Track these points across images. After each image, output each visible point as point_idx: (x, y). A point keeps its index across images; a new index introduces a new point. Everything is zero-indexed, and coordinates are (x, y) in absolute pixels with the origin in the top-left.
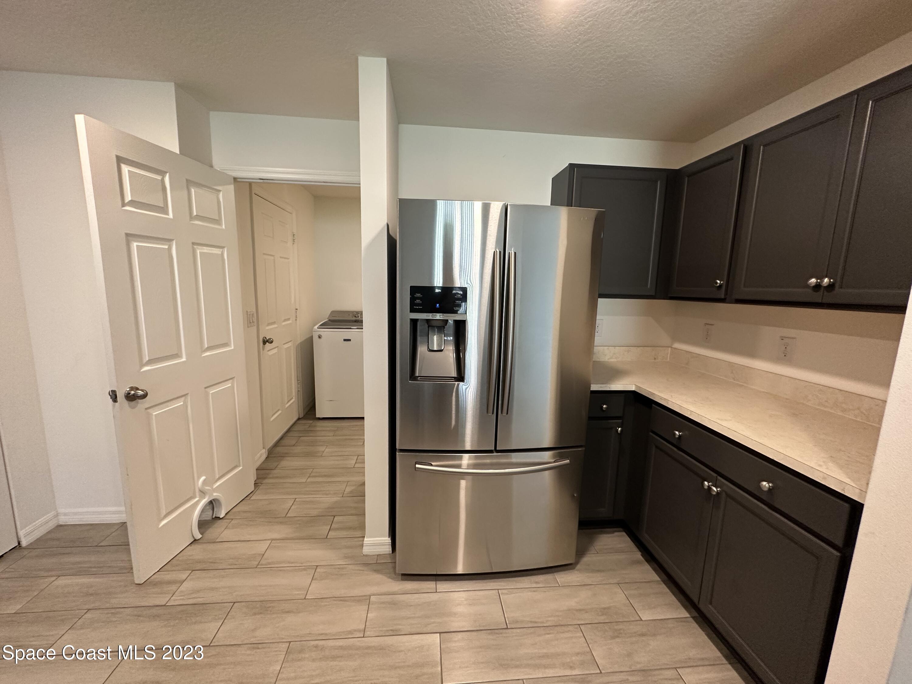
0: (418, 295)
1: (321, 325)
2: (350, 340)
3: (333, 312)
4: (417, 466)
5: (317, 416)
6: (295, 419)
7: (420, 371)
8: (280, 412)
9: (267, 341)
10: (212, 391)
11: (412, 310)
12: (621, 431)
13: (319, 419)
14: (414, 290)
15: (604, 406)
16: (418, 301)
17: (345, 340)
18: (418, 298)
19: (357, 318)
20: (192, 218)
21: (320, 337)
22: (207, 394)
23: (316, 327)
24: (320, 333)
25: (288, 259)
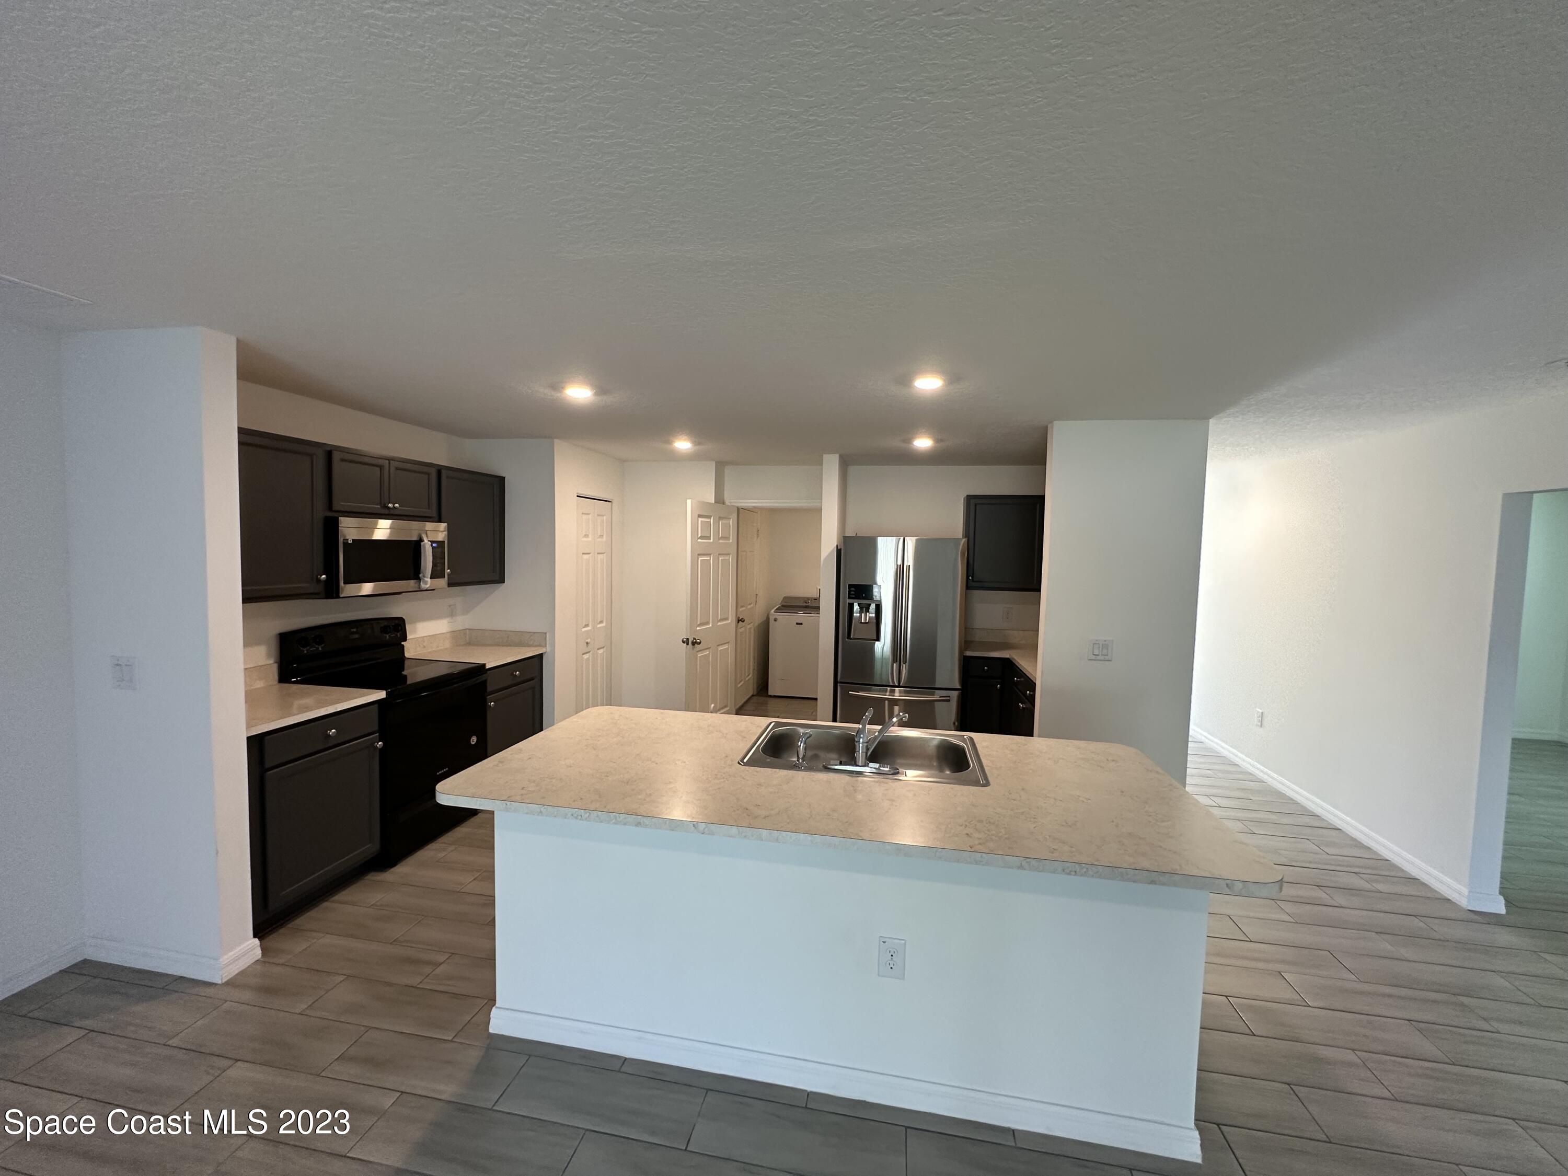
0: (852, 589)
1: (777, 609)
2: (801, 624)
3: (785, 598)
4: (850, 692)
5: (769, 694)
6: (751, 694)
7: (854, 635)
8: (742, 683)
9: (741, 620)
10: (720, 648)
11: (849, 598)
12: (1000, 687)
13: (771, 696)
14: (850, 586)
15: (986, 668)
16: (852, 593)
17: (797, 624)
18: (853, 591)
19: (807, 604)
20: (719, 539)
21: (775, 620)
22: (718, 649)
23: (773, 610)
24: (777, 617)
25: (753, 552)
